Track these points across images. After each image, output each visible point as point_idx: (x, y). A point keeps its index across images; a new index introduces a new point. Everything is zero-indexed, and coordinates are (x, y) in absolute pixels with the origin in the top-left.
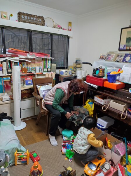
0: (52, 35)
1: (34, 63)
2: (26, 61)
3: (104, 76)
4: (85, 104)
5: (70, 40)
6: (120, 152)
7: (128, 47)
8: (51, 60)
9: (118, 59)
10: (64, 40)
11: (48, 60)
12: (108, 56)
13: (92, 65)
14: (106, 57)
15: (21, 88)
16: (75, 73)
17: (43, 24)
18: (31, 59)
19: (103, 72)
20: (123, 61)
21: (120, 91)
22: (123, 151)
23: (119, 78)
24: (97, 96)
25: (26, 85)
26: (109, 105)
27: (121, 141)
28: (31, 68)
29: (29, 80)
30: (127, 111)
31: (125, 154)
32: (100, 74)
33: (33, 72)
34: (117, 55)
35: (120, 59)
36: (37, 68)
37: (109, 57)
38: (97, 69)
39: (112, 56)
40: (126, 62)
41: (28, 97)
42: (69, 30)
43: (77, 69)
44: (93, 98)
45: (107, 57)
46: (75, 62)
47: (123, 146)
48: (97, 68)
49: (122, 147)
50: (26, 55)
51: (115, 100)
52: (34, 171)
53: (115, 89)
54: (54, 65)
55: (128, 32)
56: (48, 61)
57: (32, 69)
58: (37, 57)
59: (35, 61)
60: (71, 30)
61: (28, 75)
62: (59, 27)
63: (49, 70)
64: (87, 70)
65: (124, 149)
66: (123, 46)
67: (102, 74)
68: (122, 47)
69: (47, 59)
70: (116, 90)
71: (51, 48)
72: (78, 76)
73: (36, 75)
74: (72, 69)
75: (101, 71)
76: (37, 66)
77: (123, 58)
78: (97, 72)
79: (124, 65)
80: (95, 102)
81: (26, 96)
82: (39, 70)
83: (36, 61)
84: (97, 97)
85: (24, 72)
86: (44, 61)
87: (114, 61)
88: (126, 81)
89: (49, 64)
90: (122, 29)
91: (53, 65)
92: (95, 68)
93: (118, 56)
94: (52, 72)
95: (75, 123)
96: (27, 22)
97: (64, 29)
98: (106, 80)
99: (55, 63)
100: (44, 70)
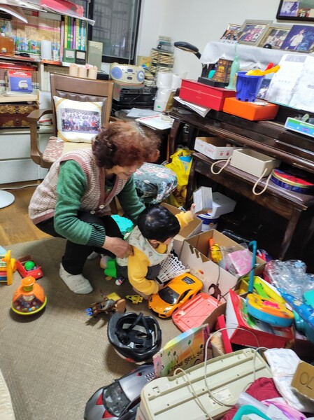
1: (37, 27)
2: (9, 17)
3: (227, 84)
6: (238, 269)
7: (301, 10)
8: (90, 28)
9: (270, 40)
11: (78, 24)
12: (246, 30)
13: (199, 56)
14: (241, 33)
16: (153, 80)
19: (227, 72)
20: (283, 48)
21: (265, 124)
22: (246, 267)
23: (265, 92)
24: (203, 138)
25: (12, 90)
26: (228, 161)
27: (244, 246)
28: (26, 42)
29: (21, 78)
30: (270, 177)
31: (249, 272)
32: (219, 75)
33: (34, 57)
34: (270, 30)
35: (277, 42)
36: (46, 45)
37: (250, 33)
38: (213, 67)
39: (258, 31)
40: (291, 49)
41: (18, 126)
43: (161, 68)
44: (191, 146)
45: (244, 33)
47: (247, 258)
49: (245, 259)
51: (246, 150)
52: (21, 297)
53: (251, 118)
54: (96, 46)
56: (77, 28)
57: (31, 46)
59: (38, 21)
61: (18, 63)
63: (81, 56)
65: (247, 262)
67: (225, 75)
68: (286, 9)
69: (75, 19)
72: (162, 89)
73: (42, 66)
74: (148, 66)
75: (223, 68)
76: (47, 38)
77: (283, 38)
78: (212, 72)
79: (285, 56)
80: (194, 154)
81: (11, 123)
82: (52, 53)
83: (43, 22)
84: (203, 140)
85: (4, 50)
86: (66, 27)
87: (259, 46)
88: (282, 101)
89: (80, 37)
91: (92, 43)
92: (208, 63)
93: (273, 32)
94: (90, 66)
98: (232, 94)
99: (99, 40)
100: (67, 56)
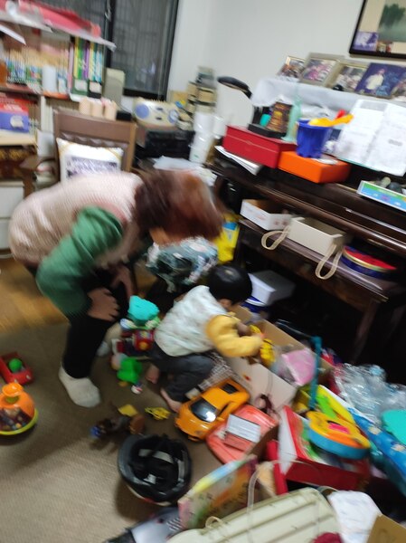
3: (284, 135)
6: (295, 375)
7: (382, 44)
9: (341, 80)
11: (92, 46)
13: (249, 94)
20: (357, 91)
21: (330, 187)
27: (305, 344)
29: (15, 113)
30: (339, 256)
32: (275, 123)
33: (33, 87)
34: (341, 67)
35: (349, 83)
36: (50, 73)
38: (266, 110)
40: (368, 93)
41: (8, 176)
43: (200, 107)
44: (237, 209)
46: (194, 79)
47: (308, 361)
48: (268, 104)
49: (305, 362)
50: (3, 8)
51: (309, 219)
52: (3, 411)
54: (117, 76)
56: (91, 52)
57: (29, 73)
59: (39, 41)
63: (96, 88)
65: (309, 367)
66: (368, 37)
67: (281, 123)
68: (362, 41)
69: (88, 42)
70: (319, 184)
71: (109, 6)
72: (201, 134)
73: (43, 100)
74: (183, 103)
75: (280, 114)
77: (358, 78)
80: (242, 222)
82: (58, 83)
83: (46, 42)
84: (252, 204)
86: (77, 51)
87: (328, 86)
91: (111, 72)
93: (344, 70)
98: (290, 147)
99: (119, 67)
100: (77, 88)
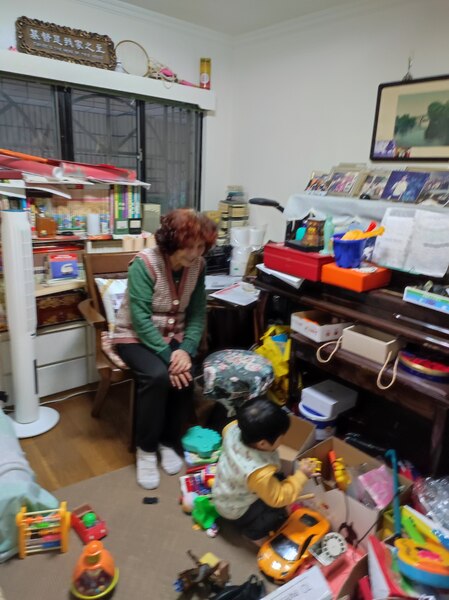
0: (142, 101)
1: (82, 200)
2: (49, 195)
3: (322, 248)
4: (261, 343)
5: (207, 120)
6: (375, 498)
7: (399, 150)
8: (143, 191)
9: (367, 189)
10: (184, 120)
11: (130, 190)
12: (334, 178)
13: (281, 209)
14: (328, 183)
15: (36, 289)
16: (225, 238)
17: (111, 64)
18: (68, 188)
19: (320, 233)
20: (384, 197)
21: (375, 294)
22: (386, 495)
23: (371, 252)
24: (301, 313)
25: (54, 278)
26: (338, 342)
27: (379, 459)
28: (70, 219)
29: (65, 262)
31: (392, 502)
32: (310, 238)
33: (79, 234)
34: (365, 176)
35: (375, 190)
36: (94, 219)
37: (339, 183)
38: (299, 224)
39: (350, 179)
40: (395, 199)
41: (62, 321)
42: (201, 86)
43: (234, 222)
44: (287, 322)
45: (333, 183)
46: (224, 199)
47: (384, 479)
48: (301, 218)
49: (382, 481)
50: (50, 173)
51: (359, 326)
52: (85, 573)
53: (358, 288)
54: (153, 209)
55: (402, 99)
56: (130, 195)
57: (75, 223)
58: (89, 181)
59: (83, 194)
60: (208, 88)
61: (61, 244)
62: (168, 76)
63: (136, 224)
64: (266, 225)
65: (387, 486)
66: (386, 145)
67: (317, 237)
68: (380, 149)
69: (126, 186)
70: (363, 292)
71: (140, 150)
72: (238, 248)
73: (89, 244)
75: (314, 230)
76: (94, 211)
77: (383, 185)
78: (301, 232)
79: (389, 210)
80: (292, 335)
81: (53, 319)
82: (101, 226)
83: (88, 193)
84: (301, 317)
85: (44, 232)
86: (117, 196)
87: (355, 195)
88: (394, 263)
89: (133, 204)
90: (382, 87)
91: (148, 207)
92: (294, 219)
93: (368, 178)
94: (147, 234)
95: (228, 407)
96: (51, 56)
97: (183, 83)
98: (328, 260)
99: (155, 202)
100: (118, 227)
